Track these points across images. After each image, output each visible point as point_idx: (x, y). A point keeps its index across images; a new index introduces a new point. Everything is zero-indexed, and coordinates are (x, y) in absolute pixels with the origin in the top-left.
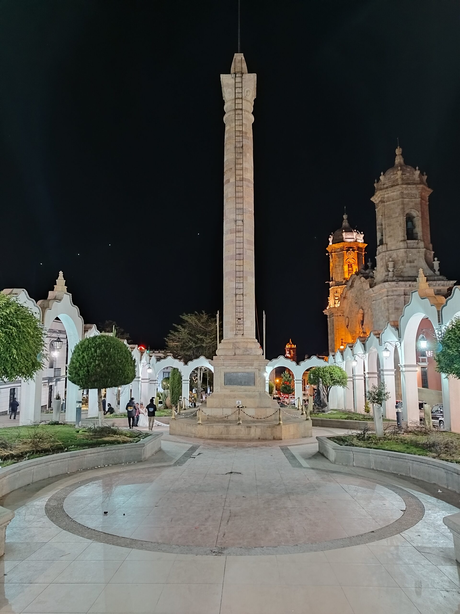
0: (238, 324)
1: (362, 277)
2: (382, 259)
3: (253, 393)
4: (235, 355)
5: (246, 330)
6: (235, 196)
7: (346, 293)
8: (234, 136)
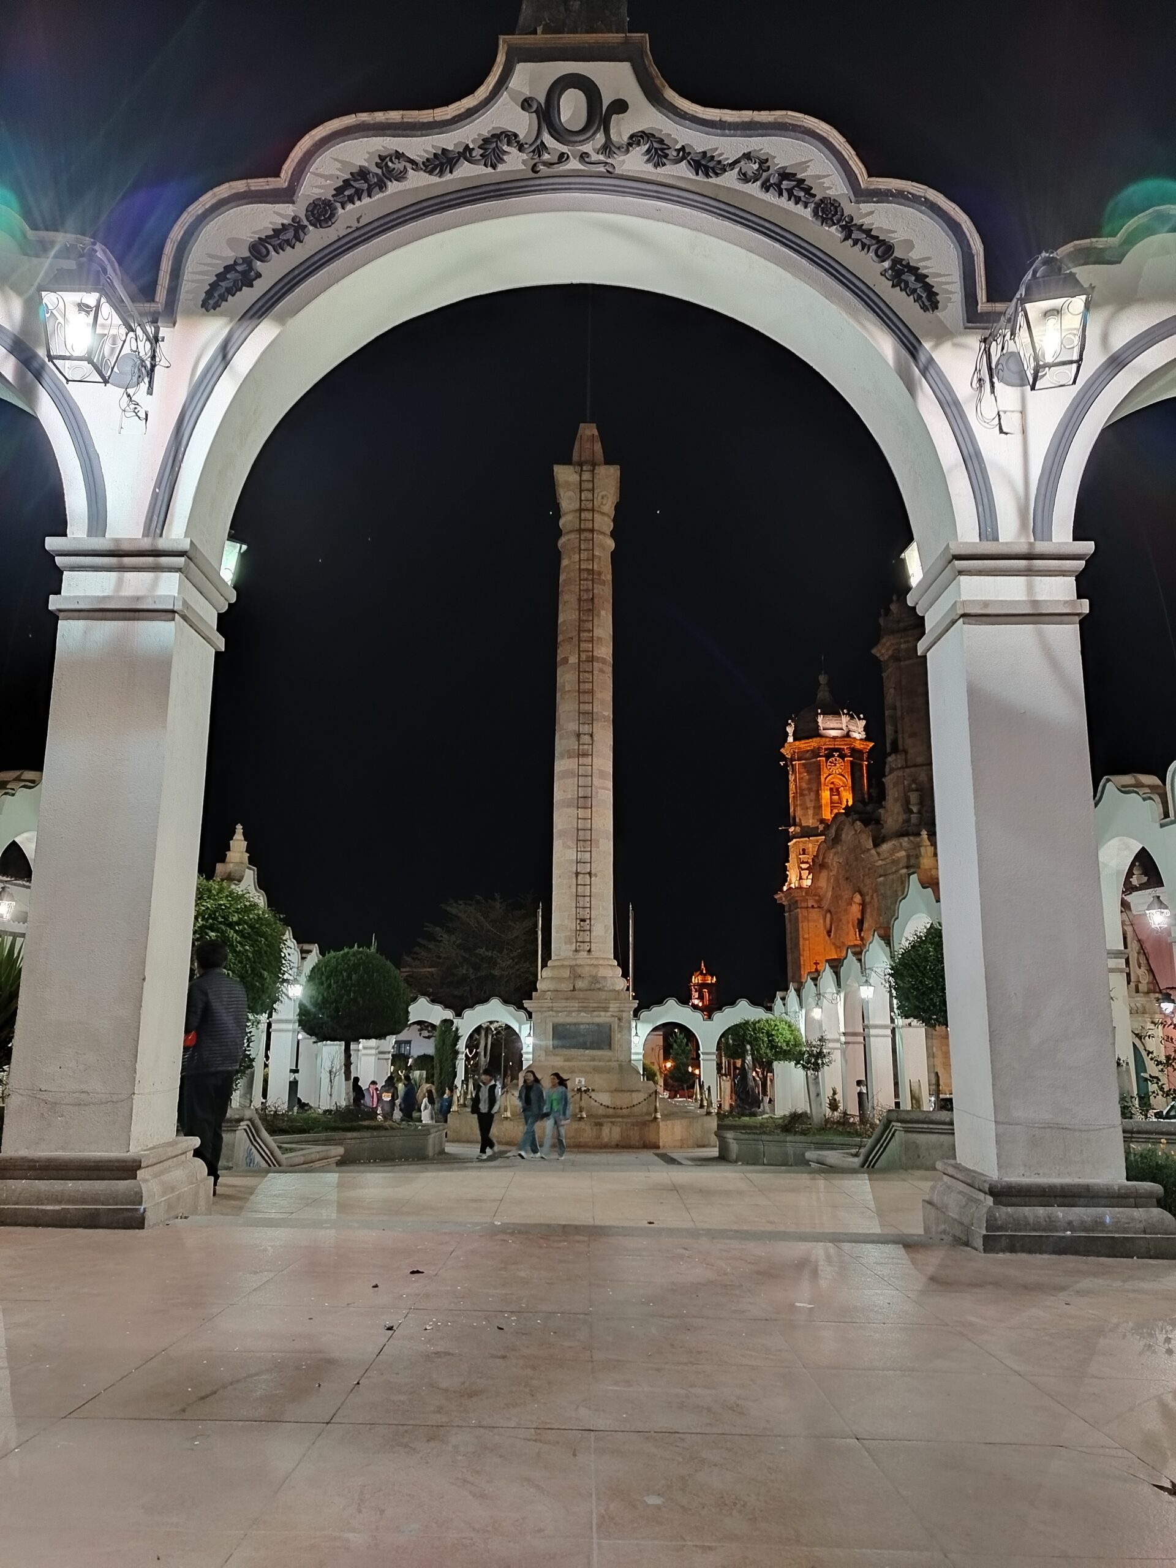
0: (580, 930)
1: (857, 820)
2: (895, 785)
3: (608, 1064)
4: (574, 989)
5: (596, 943)
6: (577, 688)
7: (824, 854)
8: (578, 579)
